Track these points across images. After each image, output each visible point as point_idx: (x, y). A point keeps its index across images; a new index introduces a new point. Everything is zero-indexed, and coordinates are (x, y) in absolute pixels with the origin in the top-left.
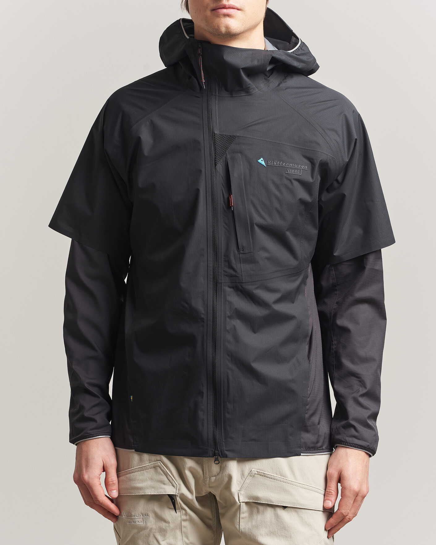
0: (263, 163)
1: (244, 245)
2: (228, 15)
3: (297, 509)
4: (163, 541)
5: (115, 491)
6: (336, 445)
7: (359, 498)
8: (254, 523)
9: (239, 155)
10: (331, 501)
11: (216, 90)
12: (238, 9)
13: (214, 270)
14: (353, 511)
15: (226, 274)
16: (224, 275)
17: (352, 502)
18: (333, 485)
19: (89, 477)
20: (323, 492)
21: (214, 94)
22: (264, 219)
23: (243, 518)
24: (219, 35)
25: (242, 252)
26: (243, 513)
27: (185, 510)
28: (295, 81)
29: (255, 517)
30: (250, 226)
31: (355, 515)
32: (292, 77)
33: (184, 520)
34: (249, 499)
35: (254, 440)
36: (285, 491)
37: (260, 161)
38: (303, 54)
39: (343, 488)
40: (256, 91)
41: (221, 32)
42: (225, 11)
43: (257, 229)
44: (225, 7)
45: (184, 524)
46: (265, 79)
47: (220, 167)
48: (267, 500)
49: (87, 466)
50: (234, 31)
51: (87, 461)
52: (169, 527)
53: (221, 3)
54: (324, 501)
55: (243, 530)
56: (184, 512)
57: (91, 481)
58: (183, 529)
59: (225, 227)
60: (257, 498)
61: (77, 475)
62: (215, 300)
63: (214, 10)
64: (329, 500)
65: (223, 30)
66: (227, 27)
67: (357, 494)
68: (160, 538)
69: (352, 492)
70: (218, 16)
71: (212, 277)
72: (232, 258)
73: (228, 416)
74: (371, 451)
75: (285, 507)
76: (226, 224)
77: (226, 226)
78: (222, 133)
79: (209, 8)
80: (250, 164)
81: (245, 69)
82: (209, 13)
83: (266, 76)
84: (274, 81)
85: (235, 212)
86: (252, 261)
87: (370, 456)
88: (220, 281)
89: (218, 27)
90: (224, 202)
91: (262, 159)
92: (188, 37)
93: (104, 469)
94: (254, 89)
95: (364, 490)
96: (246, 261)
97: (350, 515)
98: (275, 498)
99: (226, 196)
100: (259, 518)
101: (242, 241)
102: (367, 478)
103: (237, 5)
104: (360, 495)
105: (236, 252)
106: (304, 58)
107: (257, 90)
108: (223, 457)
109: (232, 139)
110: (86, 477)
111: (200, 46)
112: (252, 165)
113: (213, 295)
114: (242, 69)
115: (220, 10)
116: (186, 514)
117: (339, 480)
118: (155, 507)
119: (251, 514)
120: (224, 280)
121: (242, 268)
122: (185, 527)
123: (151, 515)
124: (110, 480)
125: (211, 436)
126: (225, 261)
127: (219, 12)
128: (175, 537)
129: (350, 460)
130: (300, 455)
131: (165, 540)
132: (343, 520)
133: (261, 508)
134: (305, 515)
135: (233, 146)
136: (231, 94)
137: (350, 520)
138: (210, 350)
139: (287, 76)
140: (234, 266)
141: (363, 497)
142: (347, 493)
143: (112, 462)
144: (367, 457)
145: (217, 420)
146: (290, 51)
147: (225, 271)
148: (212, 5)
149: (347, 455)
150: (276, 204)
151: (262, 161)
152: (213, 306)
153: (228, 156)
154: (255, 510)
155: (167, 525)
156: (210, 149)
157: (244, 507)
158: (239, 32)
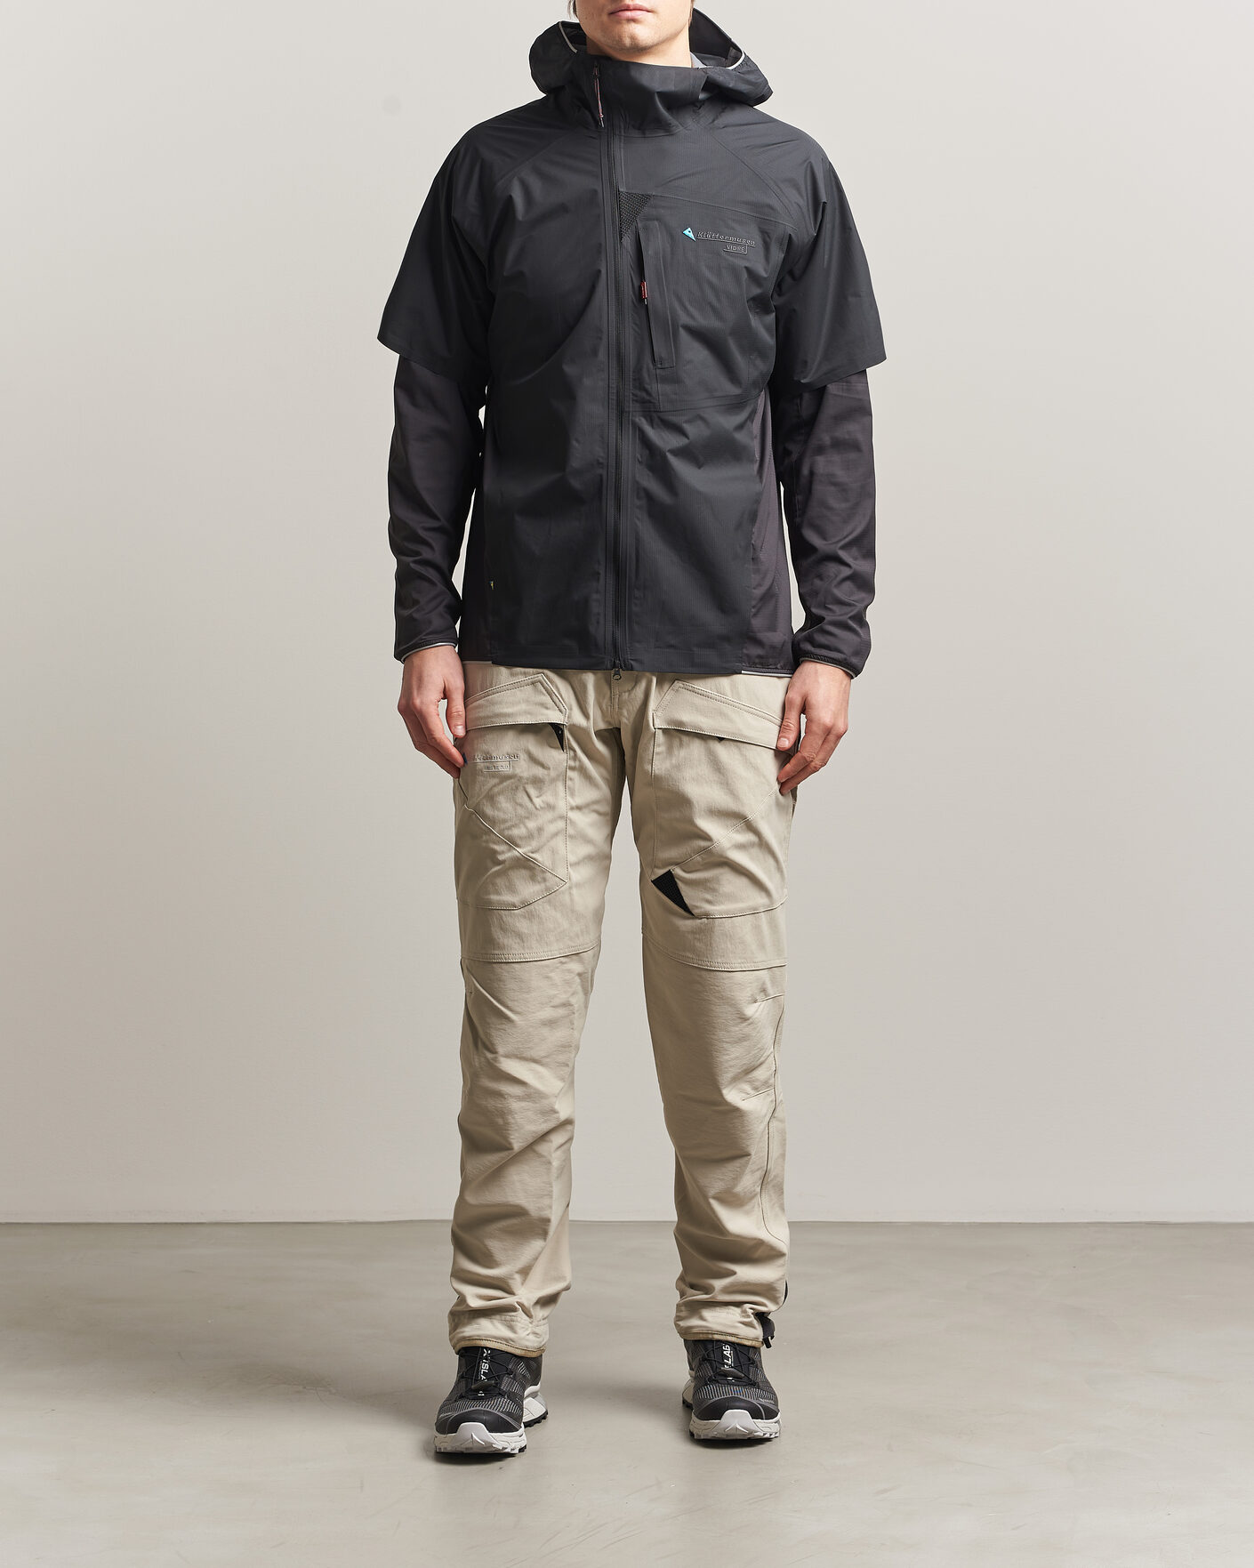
0: (691, 235)
1: (663, 356)
2: (634, 20)
3: (739, 744)
4: (537, 797)
5: (460, 727)
6: (801, 659)
7: (832, 738)
8: (674, 761)
9: (656, 223)
10: (788, 739)
11: (620, 127)
12: (648, 11)
13: (617, 392)
14: (821, 756)
15: (635, 398)
16: (633, 400)
17: (820, 743)
18: (792, 716)
19: (422, 703)
20: (779, 722)
21: (617, 132)
22: (692, 317)
23: (658, 754)
24: (622, 49)
25: (659, 366)
26: (659, 745)
27: (575, 751)
28: (737, 115)
29: (676, 752)
30: (672, 332)
31: (824, 763)
32: (733, 109)
33: (572, 769)
34: (669, 724)
35: (671, 646)
36: (722, 714)
37: (686, 232)
38: (749, 72)
39: (809, 721)
40: (680, 130)
41: (624, 45)
42: (629, 14)
43: (682, 332)
44: (628, 9)
45: (570, 773)
46: (694, 111)
47: (628, 241)
48: (695, 727)
49: (419, 687)
50: (644, 42)
51: (420, 679)
52: (549, 775)
53: (623, 3)
54: (779, 738)
55: (657, 772)
56: (572, 753)
57: (424, 708)
58: (568, 782)
59: (634, 330)
60: (681, 723)
61: (403, 702)
62: (619, 437)
63: (612, 13)
64: (785, 737)
65: (627, 42)
66: (633, 38)
67: (828, 731)
68: (532, 792)
69: (821, 727)
70: (619, 22)
71: (615, 402)
72: (645, 375)
73: (635, 609)
74: (853, 670)
75: (721, 739)
76: (636, 324)
77: (637, 329)
78: (630, 192)
79: (606, 11)
80: (672, 237)
81: (662, 95)
82: (605, 18)
83: (696, 106)
84: (706, 115)
85: (650, 307)
86: (675, 380)
87: (852, 678)
88: (627, 409)
89: (620, 38)
90: (634, 293)
91: (689, 229)
92: (576, 51)
93: (446, 695)
94: (677, 126)
95: (840, 726)
96: (665, 380)
97: (817, 762)
98: (707, 724)
99: (636, 284)
100: (682, 754)
101: (659, 349)
102: (846, 710)
103: (646, 5)
104: (834, 732)
105: (651, 366)
106: (751, 77)
107: (681, 128)
108: (628, 670)
109: (645, 199)
110: (418, 702)
111: (596, 64)
112: (674, 238)
113: (617, 430)
114: (658, 93)
115: (621, 13)
116: (575, 757)
117: (804, 710)
118: (530, 743)
119: (670, 749)
120: (631, 407)
121: (659, 390)
122: (571, 779)
123: (523, 756)
124: (454, 710)
125: (609, 638)
126: (634, 380)
127: (620, 16)
128: (556, 794)
129: (821, 680)
130: (741, 673)
131: (541, 796)
132: (806, 769)
133: (685, 739)
134: (751, 752)
135: (646, 210)
136: (644, 133)
137: (816, 770)
138: (611, 510)
139: (725, 108)
140: (648, 387)
141: (839, 737)
142: (815, 728)
143: (457, 684)
144: (846, 679)
145: (618, 616)
146: (731, 68)
147: (633, 394)
148: (610, 7)
149: (816, 672)
150: (711, 297)
151: (688, 232)
152: (616, 445)
153: (640, 225)
154: (676, 742)
155: (546, 772)
156: (613, 216)
157: (660, 737)
158: (651, 44)
